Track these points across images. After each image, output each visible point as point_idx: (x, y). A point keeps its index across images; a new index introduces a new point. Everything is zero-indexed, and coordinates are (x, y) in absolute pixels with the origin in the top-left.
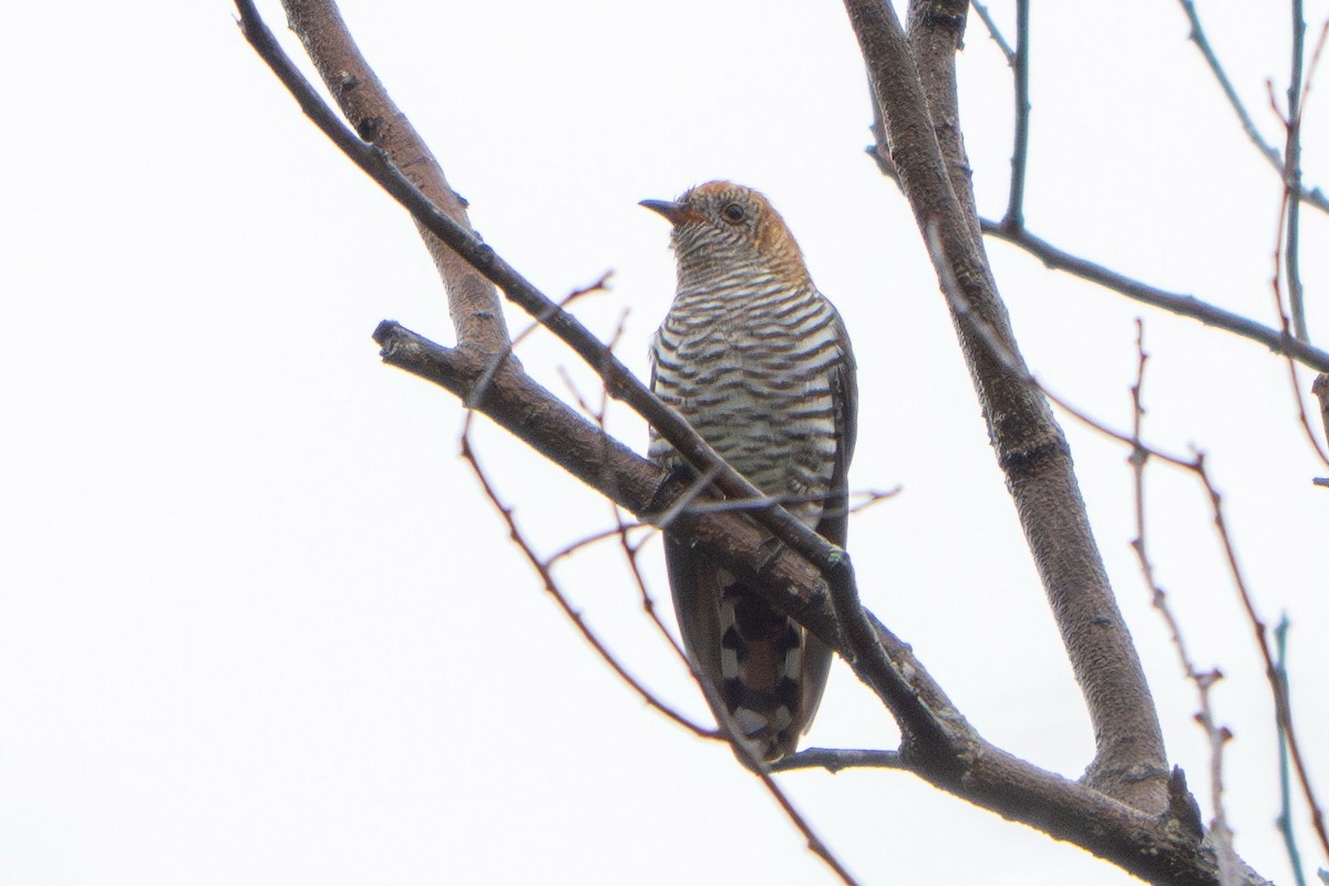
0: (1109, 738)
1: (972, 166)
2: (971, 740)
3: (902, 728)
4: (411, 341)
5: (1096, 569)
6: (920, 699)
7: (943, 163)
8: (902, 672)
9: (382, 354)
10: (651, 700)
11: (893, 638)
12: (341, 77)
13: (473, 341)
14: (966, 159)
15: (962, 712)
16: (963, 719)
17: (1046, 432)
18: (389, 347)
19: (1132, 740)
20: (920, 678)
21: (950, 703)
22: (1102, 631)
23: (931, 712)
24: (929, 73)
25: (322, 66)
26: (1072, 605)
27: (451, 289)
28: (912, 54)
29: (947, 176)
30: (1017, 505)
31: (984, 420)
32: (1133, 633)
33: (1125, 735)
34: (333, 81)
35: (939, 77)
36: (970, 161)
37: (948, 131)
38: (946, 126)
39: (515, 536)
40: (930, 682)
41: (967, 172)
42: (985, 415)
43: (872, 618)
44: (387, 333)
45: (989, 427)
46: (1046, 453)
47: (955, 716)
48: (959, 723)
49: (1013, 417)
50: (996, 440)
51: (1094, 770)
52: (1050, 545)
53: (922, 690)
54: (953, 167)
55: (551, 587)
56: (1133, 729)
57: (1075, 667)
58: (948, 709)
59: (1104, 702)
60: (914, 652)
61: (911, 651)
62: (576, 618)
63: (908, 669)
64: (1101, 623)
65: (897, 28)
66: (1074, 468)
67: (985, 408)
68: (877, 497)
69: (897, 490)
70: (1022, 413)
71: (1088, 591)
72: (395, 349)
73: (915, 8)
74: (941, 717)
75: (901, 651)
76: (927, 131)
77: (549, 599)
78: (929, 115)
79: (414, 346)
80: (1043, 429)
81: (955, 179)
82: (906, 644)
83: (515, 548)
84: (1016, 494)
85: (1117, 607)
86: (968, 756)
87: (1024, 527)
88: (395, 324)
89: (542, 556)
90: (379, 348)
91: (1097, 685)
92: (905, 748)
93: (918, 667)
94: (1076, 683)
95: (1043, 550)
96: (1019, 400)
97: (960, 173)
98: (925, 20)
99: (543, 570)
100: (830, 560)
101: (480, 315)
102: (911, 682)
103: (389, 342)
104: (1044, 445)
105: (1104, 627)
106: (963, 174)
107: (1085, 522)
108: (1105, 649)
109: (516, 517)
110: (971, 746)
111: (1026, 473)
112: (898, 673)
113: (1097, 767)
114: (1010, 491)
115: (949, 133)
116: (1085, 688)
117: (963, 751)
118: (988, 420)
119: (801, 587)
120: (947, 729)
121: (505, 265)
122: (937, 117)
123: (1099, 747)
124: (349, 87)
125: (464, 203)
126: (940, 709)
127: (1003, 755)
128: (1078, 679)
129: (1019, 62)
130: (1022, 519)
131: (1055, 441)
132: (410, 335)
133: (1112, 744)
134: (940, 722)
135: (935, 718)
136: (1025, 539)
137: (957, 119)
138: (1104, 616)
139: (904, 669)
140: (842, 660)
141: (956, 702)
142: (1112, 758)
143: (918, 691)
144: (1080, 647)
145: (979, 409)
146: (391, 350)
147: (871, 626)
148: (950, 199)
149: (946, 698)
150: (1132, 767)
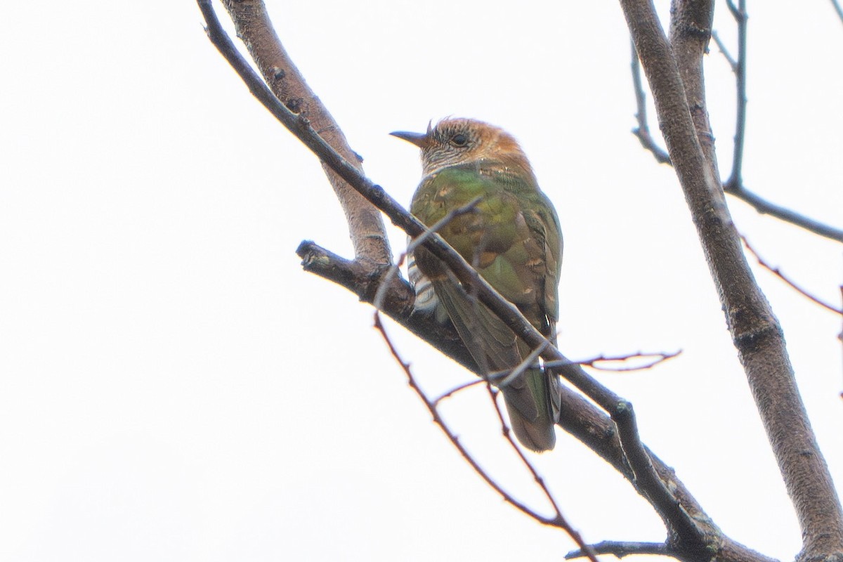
0: (812, 535)
1: (715, 135)
2: (716, 535)
3: (668, 527)
4: (323, 255)
5: (801, 416)
6: (680, 506)
7: (695, 133)
8: (667, 487)
9: (304, 264)
10: (508, 498)
11: (661, 464)
12: (273, 71)
13: (367, 255)
14: (711, 131)
15: (710, 516)
16: (710, 521)
17: (767, 321)
18: (308, 258)
19: (828, 537)
20: (680, 492)
21: (701, 510)
22: (806, 460)
23: (688, 515)
24: (685, 69)
25: (260, 62)
26: (785, 442)
27: (351, 219)
28: (674, 56)
29: (698, 141)
30: (746, 372)
31: (723, 313)
32: (828, 462)
33: (822, 533)
34: (268, 73)
35: (692, 73)
36: (713, 131)
37: (698, 111)
38: (697, 107)
39: (412, 383)
40: (687, 494)
41: (711, 139)
42: (724, 309)
43: (648, 450)
44: (306, 250)
45: (727, 318)
46: (766, 336)
47: (705, 518)
48: (707, 523)
49: (743, 311)
50: (731, 326)
51: (801, 558)
52: (770, 401)
53: (682, 500)
54: (701, 135)
55: (437, 419)
56: (828, 529)
57: (788, 486)
58: (701, 514)
59: (808, 509)
60: (676, 474)
61: (674, 472)
62: (455, 440)
63: (672, 485)
64: (806, 455)
65: (663, 37)
66: (787, 347)
67: (724, 305)
68: (666, 357)
69: (680, 352)
70: (749, 308)
71: (797, 432)
72: (311, 261)
73: (675, 24)
74: (694, 519)
75: (668, 473)
76: (684, 110)
77: (436, 426)
78: (685, 99)
79: (326, 258)
80: (765, 318)
81: (703, 144)
82: (671, 468)
83: (412, 391)
84: (745, 365)
85: (816, 444)
86: (714, 547)
87: (751, 388)
88: (313, 243)
89: (431, 397)
90: (300, 260)
91: (802, 498)
92: (670, 541)
93: (679, 485)
94: (788, 497)
95: (765, 403)
96: (748, 299)
97: (706, 140)
98: (682, 33)
99: (432, 407)
100: (619, 407)
101: (371, 237)
102: (675, 494)
103: (307, 256)
104: (765, 331)
105: (808, 458)
106: (708, 141)
107: (794, 384)
108: (808, 472)
109: (413, 370)
110: (716, 540)
111: (752, 350)
112: (665, 487)
113: (804, 556)
114: (741, 362)
115: (699, 112)
116: (795, 500)
117: (711, 542)
118: (726, 313)
119: (597, 427)
120: (699, 528)
121: (391, 199)
122: (690, 101)
123: (804, 541)
124: (279, 77)
125: (360, 159)
126: (694, 513)
127: (738, 546)
128: (789, 494)
129: (739, 69)
130: (749, 382)
131: (772, 327)
132: (322, 250)
133: (814, 539)
134: (695, 522)
135: (692, 520)
136: (752, 396)
137: (704, 102)
138: (807, 450)
139: (669, 486)
140: (626, 479)
141: (705, 510)
142: (813, 549)
143: (679, 500)
144: (791, 472)
145: (720, 306)
146: (309, 261)
147: (647, 454)
148: (701, 157)
149: (699, 506)
150: (827, 555)
